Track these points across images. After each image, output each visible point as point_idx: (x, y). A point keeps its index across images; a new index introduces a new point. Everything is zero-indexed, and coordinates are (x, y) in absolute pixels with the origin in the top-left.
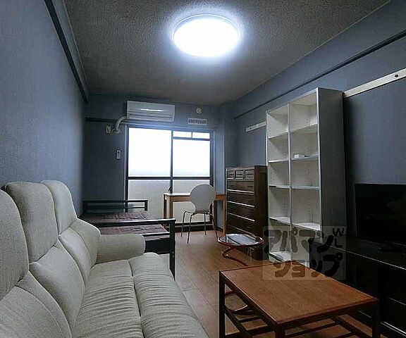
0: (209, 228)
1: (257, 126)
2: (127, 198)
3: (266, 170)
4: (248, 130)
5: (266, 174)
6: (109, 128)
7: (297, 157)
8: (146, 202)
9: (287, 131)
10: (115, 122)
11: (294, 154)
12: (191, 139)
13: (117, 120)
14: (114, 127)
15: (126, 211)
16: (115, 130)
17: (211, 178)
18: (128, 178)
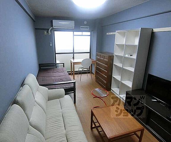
0: (89, 73)
1: (112, 33)
2: (56, 62)
3: (113, 57)
4: (107, 34)
5: (113, 59)
6: (46, 32)
7: (127, 56)
8: (64, 64)
9: (124, 43)
10: (48, 29)
11: (126, 54)
12: (82, 35)
13: (49, 29)
14: (48, 32)
15: (56, 68)
16: (48, 33)
17: (90, 53)
18: (56, 54)
